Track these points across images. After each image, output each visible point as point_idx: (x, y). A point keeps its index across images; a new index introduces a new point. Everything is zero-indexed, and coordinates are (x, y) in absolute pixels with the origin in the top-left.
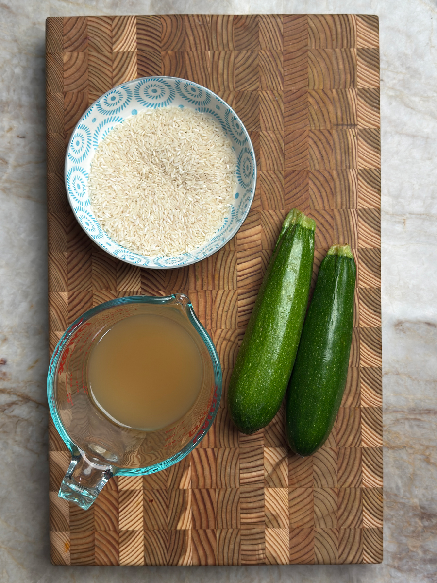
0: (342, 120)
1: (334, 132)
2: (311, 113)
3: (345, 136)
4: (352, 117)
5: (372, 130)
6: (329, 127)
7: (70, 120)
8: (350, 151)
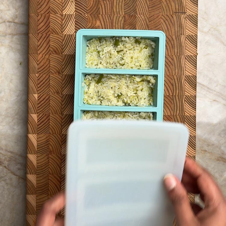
0: (179, 10)
1: (174, 16)
2: (162, 6)
3: (180, 18)
4: (183, 9)
5: (193, 15)
6: (171, 14)
7: (40, 7)
8: (182, 26)
